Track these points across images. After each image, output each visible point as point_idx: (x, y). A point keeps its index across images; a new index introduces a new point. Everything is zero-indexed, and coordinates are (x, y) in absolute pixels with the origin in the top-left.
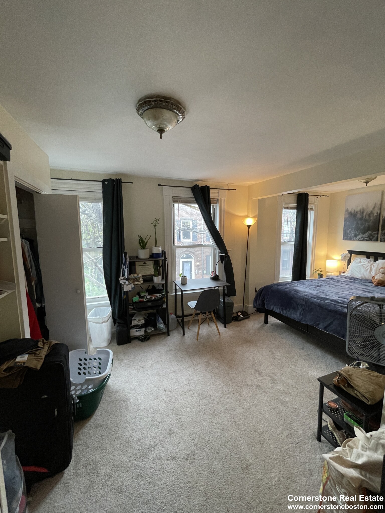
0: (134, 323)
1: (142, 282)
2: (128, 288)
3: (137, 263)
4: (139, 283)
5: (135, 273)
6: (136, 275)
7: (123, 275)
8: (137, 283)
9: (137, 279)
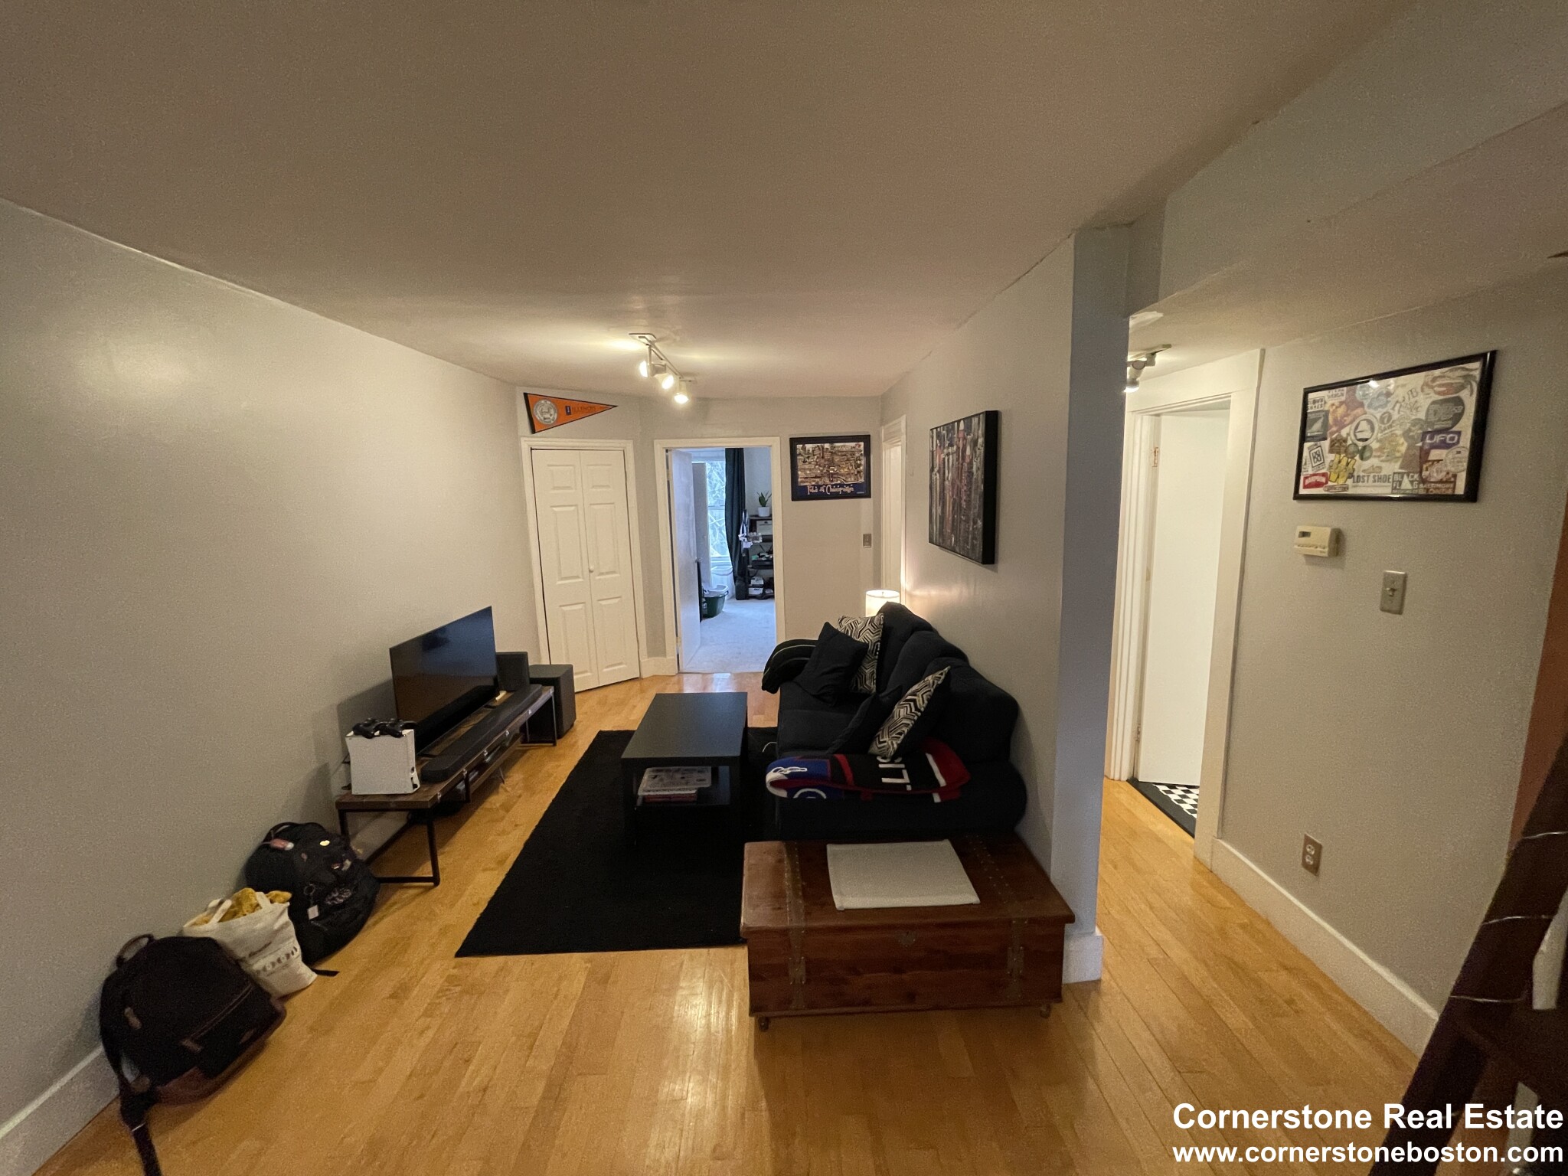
0: (753, 582)
1: (761, 541)
2: (747, 545)
3: (758, 522)
4: (758, 542)
5: (755, 531)
6: (755, 534)
7: (743, 532)
8: (756, 542)
9: (756, 538)
